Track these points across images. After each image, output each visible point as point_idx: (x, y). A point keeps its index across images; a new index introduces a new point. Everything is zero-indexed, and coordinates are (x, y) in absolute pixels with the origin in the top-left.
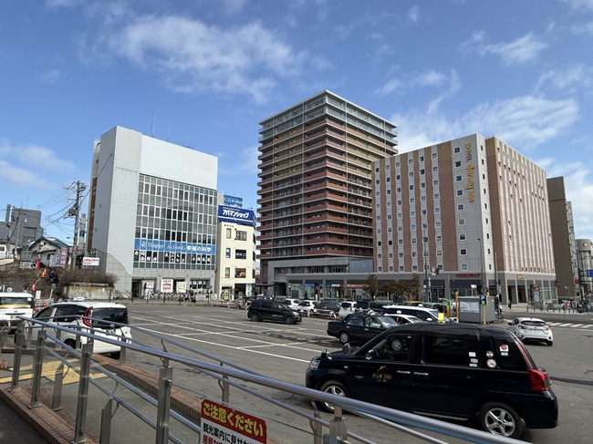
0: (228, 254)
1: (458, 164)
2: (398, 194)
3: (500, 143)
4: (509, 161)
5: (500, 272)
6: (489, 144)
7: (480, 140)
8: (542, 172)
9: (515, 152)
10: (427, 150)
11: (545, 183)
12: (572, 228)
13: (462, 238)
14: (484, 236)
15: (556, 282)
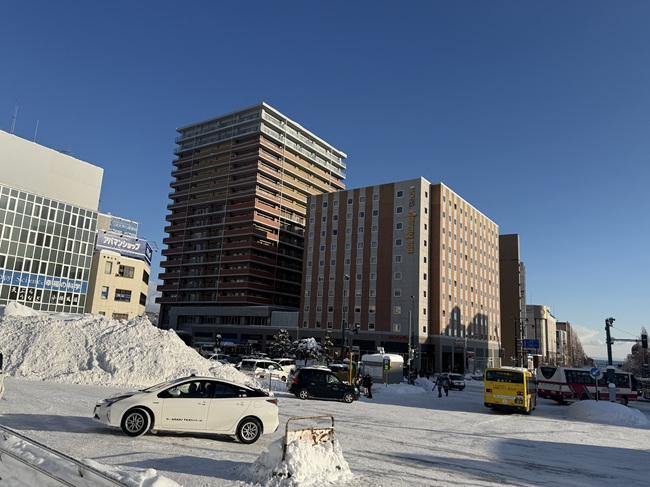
0: (105, 294)
1: (400, 210)
2: (334, 237)
3: (447, 191)
4: (455, 211)
5: (435, 336)
6: (435, 191)
7: (425, 185)
8: (495, 227)
9: (464, 203)
10: (369, 190)
11: (497, 240)
12: (523, 292)
13: (397, 294)
14: (421, 294)
15: (500, 351)
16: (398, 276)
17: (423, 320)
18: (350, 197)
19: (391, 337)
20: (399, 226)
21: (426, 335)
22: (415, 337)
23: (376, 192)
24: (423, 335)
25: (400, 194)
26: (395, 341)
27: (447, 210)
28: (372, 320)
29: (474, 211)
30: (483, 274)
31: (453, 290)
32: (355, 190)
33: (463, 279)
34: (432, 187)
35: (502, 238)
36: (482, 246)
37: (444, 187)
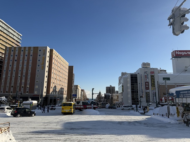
1: (40, 55)
2: (15, 62)
3: (55, 52)
4: (57, 58)
5: (48, 94)
6: (51, 51)
7: (48, 49)
8: (68, 64)
9: (59, 56)
10: (30, 48)
11: (68, 67)
12: (74, 81)
13: (37, 82)
14: (45, 82)
15: (66, 98)
16: (38, 76)
17: (45, 90)
18: (23, 49)
19: (34, 95)
20: (39, 60)
21: (45, 94)
22: (42, 95)
23: (32, 49)
24: (44, 94)
25: (40, 50)
26: (35, 96)
27: (55, 57)
28: (28, 90)
29: (62, 58)
30: (64, 76)
31: (55, 81)
32: (24, 47)
33: (58, 78)
34: (50, 50)
35: (69, 67)
36: (64, 69)
37: (54, 50)
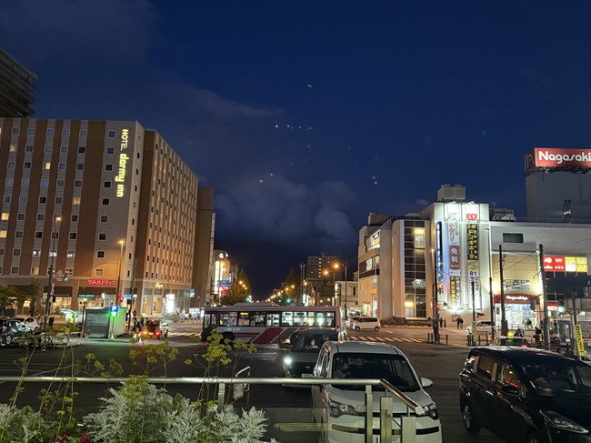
1: (110, 151)
2: (27, 171)
3: (160, 140)
4: (165, 160)
5: (139, 280)
6: (149, 137)
7: (140, 131)
8: (195, 180)
11: (196, 190)
14: (128, 238)
17: (128, 265)
20: (109, 168)
21: (130, 279)
23: (84, 128)
24: (126, 279)
25: (112, 134)
27: (159, 158)
28: (70, 265)
29: (180, 162)
30: (184, 221)
31: (158, 236)
34: (146, 133)
37: (157, 135)
